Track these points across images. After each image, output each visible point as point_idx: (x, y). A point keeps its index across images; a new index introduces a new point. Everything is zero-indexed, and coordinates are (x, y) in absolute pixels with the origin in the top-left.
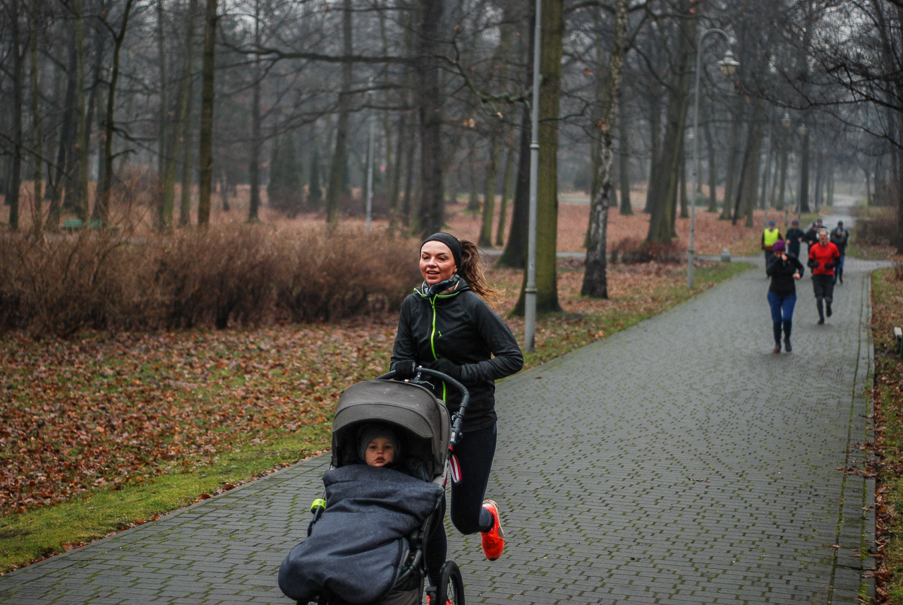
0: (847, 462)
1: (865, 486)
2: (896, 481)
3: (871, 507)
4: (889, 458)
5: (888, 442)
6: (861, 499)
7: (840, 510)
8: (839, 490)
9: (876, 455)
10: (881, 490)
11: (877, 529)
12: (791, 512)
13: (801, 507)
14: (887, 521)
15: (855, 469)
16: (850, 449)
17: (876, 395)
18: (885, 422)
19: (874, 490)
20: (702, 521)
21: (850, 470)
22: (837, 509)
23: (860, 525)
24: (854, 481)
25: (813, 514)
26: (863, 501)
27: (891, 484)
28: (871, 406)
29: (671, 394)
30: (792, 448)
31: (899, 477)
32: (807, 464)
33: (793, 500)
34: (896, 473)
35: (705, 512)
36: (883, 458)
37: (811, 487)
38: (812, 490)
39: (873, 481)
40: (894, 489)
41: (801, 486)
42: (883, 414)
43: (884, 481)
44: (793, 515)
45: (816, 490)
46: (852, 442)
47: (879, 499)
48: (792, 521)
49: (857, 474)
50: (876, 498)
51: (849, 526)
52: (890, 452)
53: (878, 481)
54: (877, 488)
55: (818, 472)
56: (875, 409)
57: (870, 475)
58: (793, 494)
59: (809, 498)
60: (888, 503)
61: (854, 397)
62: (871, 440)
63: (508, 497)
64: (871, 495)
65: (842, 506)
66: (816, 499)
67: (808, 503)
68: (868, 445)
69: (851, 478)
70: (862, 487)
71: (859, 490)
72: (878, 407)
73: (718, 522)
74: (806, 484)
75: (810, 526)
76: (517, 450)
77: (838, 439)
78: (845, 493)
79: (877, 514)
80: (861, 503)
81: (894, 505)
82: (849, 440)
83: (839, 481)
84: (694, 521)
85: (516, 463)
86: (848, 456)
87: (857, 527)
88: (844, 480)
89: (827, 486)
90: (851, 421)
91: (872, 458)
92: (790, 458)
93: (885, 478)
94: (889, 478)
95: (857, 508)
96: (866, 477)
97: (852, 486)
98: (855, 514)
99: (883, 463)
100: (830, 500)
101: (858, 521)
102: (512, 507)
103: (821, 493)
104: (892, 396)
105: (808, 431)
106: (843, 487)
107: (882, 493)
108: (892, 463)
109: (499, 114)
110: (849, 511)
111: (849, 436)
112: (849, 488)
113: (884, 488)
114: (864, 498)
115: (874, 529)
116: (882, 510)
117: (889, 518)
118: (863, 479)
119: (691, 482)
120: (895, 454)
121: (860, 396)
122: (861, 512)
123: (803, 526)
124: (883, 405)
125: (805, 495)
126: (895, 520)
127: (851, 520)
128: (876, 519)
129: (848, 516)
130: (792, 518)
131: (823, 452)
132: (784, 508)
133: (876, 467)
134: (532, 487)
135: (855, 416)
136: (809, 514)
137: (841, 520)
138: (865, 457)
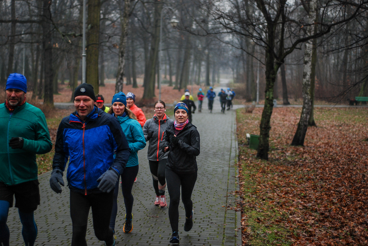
0: (227, 202)
1: (236, 216)
2: (251, 212)
3: (239, 229)
4: (247, 199)
5: (246, 190)
6: (234, 224)
7: (224, 231)
8: (223, 219)
9: (241, 198)
10: (244, 218)
11: (243, 242)
12: (199, 234)
13: (204, 230)
14: (247, 237)
15: (230, 206)
16: (228, 195)
17: (240, 166)
18: (244, 179)
19: (240, 218)
20: (151, 242)
21: (228, 207)
22: (222, 231)
23: (234, 240)
24: (230, 213)
25: (210, 235)
26: (235, 225)
27: (248, 214)
28: (237, 171)
29: (145, 168)
30: (200, 195)
31: (252, 210)
32: (208, 204)
33: (200, 226)
34: (251, 207)
35: (153, 236)
36: (244, 199)
37: (209, 218)
38: (210, 220)
39: (240, 213)
40: (250, 217)
41: (204, 218)
42: (243, 175)
43: (245, 212)
44: (200, 236)
45: (211, 220)
46: (229, 191)
47: (243, 223)
48: (199, 240)
49: (232, 209)
50: (241, 223)
51: (228, 241)
52: (247, 196)
53: (242, 212)
54: (242, 216)
55: (213, 208)
56: (240, 173)
57: (238, 209)
58: (200, 223)
59: (208, 225)
60: (247, 226)
61: (229, 167)
62: (238, 190)
63: (49, 232)
64: (239, 221)
65: (224, 229)
66: (212, 225)
67: (207, 228)
68: (237, 192)
69: (229, 211)
70: (234, 217)
71: (233, 218)
72: (241, 171)
73: (160, 242)
74: (207, 216)
75: (208, 242)
76: (62, 202)
77: (222, 190)
78: (226, 221)
79: (242, 233)
80: (234, 226)
81: (250, 227)
82: (228, 190)
83: (222, 214)
84: (147, 242)
85: (60, 210)
86: (227, 199)
87: (232, 242)
88: (226, 213)
89: (217, 217)
90: (228, 179)
91: (239, 200)
92: (199, 201)
93: (246, 211)
94: (247, 211)
95: (232, 229)
96: (236, 211)
97: (229, 216)
98: (231, 234)
99: (244, 202)
100: (219, 226)
101: (233, 238)
102: (50, 238)
103: (214, 221)
104: (247, 166)
105: (208, 185)
106: (225, 217)
107: (244, 220)
108: (248, 202)
109: (70, 41)
110: (228, 232)
111: (228, 187)
112: (228, 218)
113: (245, 217)
114: (235, 223)
115: (241, 242)
116: (245, 230)
117: (249, 235)
118: (234, 212)
119: (148, 218)
120: (249, 197)
121: (232, 167)
122: (234, 232)
123: (204, 243)
124: (243, 170)
125: (205, 223)
126: (252, 236)
127: (230, 237)
128: (242, 236)
129: (228, 235)
130: (199, 238)
131: (215, 197)
132: (195, 232)
133: (241, 205)
134: (64, 225)
135: (230, 177)
136: (208, 235)
137: (224, 238)
138: (235, 199)
